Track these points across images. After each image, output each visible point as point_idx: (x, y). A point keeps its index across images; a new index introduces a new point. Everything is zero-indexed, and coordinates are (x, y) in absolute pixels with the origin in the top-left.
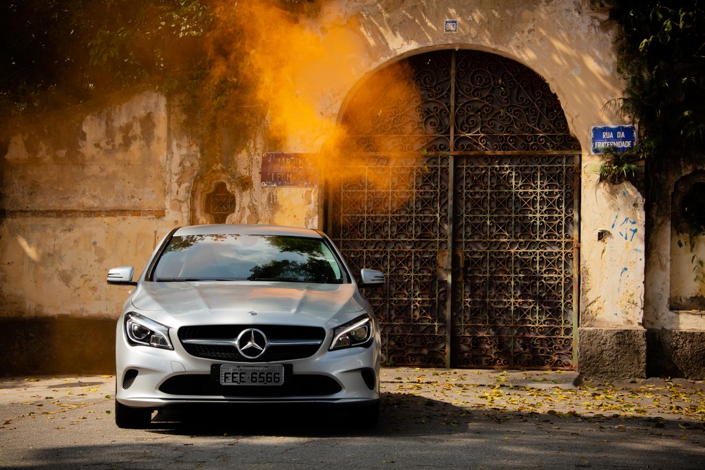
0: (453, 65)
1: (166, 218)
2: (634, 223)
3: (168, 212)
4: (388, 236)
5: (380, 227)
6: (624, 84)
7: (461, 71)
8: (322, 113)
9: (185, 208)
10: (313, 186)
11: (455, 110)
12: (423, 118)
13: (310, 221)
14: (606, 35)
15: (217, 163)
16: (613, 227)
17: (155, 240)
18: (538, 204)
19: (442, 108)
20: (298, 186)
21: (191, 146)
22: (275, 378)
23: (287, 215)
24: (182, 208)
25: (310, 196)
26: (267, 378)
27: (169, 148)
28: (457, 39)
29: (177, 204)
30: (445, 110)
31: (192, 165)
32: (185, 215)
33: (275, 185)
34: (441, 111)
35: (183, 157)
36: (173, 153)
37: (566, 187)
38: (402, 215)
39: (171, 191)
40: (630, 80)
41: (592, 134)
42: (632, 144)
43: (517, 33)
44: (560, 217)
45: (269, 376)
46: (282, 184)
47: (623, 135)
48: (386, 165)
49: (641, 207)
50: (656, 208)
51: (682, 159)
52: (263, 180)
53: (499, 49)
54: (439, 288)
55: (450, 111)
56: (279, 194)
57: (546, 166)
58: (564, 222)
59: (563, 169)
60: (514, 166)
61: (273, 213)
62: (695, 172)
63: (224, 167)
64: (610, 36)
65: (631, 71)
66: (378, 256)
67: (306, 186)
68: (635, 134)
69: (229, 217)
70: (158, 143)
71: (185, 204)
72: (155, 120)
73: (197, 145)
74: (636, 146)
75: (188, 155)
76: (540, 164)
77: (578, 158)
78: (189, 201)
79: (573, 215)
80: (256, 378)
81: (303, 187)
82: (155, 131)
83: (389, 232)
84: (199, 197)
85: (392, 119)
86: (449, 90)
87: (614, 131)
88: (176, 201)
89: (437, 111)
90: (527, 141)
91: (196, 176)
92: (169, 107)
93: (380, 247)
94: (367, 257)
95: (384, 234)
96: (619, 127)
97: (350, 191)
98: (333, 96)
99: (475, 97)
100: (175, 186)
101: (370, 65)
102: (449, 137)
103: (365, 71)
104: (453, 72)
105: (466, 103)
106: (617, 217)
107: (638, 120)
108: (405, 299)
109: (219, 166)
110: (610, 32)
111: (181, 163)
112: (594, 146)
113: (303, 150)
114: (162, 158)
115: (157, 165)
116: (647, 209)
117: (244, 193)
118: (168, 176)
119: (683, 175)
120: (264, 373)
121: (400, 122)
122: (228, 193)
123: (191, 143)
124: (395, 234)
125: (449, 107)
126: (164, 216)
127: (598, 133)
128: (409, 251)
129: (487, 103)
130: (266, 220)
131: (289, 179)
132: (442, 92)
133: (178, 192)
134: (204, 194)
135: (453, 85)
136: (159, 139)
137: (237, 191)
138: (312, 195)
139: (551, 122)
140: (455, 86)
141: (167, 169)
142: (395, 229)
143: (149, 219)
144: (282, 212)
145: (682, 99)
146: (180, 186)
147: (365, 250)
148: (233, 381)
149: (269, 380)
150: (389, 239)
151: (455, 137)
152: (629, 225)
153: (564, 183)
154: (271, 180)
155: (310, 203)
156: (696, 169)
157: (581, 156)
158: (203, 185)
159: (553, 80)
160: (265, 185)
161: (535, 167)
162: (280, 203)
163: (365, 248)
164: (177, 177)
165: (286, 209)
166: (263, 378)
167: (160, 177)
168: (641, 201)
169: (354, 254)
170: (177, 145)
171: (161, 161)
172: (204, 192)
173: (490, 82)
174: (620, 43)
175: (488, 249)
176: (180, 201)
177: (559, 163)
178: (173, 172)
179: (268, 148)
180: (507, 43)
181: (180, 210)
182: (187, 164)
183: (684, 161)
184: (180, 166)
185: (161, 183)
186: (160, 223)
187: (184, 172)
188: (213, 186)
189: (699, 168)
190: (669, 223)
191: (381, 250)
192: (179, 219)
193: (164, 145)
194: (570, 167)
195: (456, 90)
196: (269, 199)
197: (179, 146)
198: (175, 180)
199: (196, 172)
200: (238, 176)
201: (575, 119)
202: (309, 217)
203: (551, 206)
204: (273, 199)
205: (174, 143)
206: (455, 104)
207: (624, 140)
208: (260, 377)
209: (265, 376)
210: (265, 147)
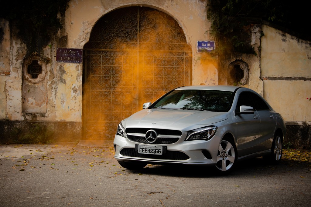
0: (138, 13)
1: (10, 76)
2: (214, 81)
3: (12, 73)
4: (111, 85)
5: (108, 81)
6: (210, 24)
7: (141, 16)
8: (83, 31)
9: (20, 71)
10: (80, 63)
11: (139, 32)
12: (126, 35)
13: (79, 78)
14: (203, 4)
15: (35, 52)
16: (206, 82)
17: (5, 85)
18: (174, 72)
19: (134, 31)
20: (73, 63)
21: (22, 43)
22: (159, 151)
23: (68, 75)
24: (19, 71)
25: (79, 67)
26: (156, 151)
27: (11, 44)
28: (142, 2)
29: (16, 70)
30: (135, 32)
31: (22, 52)
32: (20, 74)
33: (63, 62)
34: (133, 32)
35: (18, 48)
36: (13, 47)
37: (186, 65)
38: (117, 76)
39: (13, 64)
40: (212, 22)
41: (198, 44)
42: (213, 49)
43: (167, 1)
44: (183, 78)
45: (156, 150)
46: (66, 62)
47: (210, 45)
48: (110, 54)
49: (217, 75)
50: (222, 75)
51: (231, 55)
52: (57, 60)
53: (160, 7)
54: (133, 107)
55: (137, 32)
56: (64, 66)
57: (177, 56)
58: (184, 80)
59: (184, 58)
60: (164, 56)
61: (62, 74)
62: (236, 61)
63: (38, 54)
64: (205, 4)
65: (213, 19)
66: (107, 93)
67: (77, 63)
68: (214, 44)
69: (39, 75)
70: (6, 42)
71: (20, 69)
72: (4, 31)
73: (25, 43)
74: (215, 49)
75: (20, 48)
76: (175, 56)
77: (190, 53)
78: (22, 68)
79: (188, 77)
80: (151, 151)
81: (75, 63)
82: (4, 36)
83: (112, 83)
84: (25, 67)
85: (113, 35)
86: (137, 24)
87: (206, 43)
88: (15, 68)
89: (132, 32)
90: (169, 46)
91: (25, 57)
92: (11, 26)
93: (108, 90)
94: (102, 94)
95: (109, 84)
96: (208, 42)
97: (94, 65)
98: (88, 24)
99: (148, 27)
100: (15, 61)
101: (104, 12)
102: (137, 43)
103: (102, 14)
104: (138, 16)
105: (144, 29)
106: (207, 78)
107: (216, 39)
108: (119, 111)
109: (36, 53)
110: (204, 2)
111: (17, 51)
112: (198, 49)
113: (76, 47)
114: (8, 49)
115: (5, 52)
116: (219, 75)
117: (47, 65)
118: (11, 57)
119: (232, 61)
120: (154, 149)
121: (116, 36)
122: (39, 65)
123: (22, 42)
124: (114, 84)
125: (137, 31)
126: (10, 74)
127: (200, 44)
128: (120, 91)
129: (153, 30)
130: (59, 77)
131: (69, 60)
132: (134, 24)
133: (16, 64)
134: (27, 65)
135: (138, 21)
136: (6, 40)
137: (43, 64)
138: (80, 67)
139: (179, 38)
140: (140, 22)
141: (11, 54)
142: (114, 82)
143: (2, 75)
144: (66, 74)
145: (232, 31)
146: (17, 61)
147: (101, 91)
148: (143, 152)
149: (156, 152)
150: (112, 86)
151: (139, 44)
152: (212, 81)
153: (184, 64)
154: (61, 60)
155: (78, 70)
156: (237, 59)
157: (192, 53)
158: (27, 61)
159: (182, 21)
160: (58, 62)
161: (173, 57)
162: (65, 70)
163: (101, 90)
164: (16, 57)
165: (68, 73)
166: (154, 151)
167: (7, 57)
168: (217, 72)
169: (96, 92)
170: (15, 43)
171: (7, 50)
172: (27, 64)
173: (154, 20)
174: (208, 7)
175: (153, 90)
176: (17, 68)
177: (182, 55)
178: (14, 55)
179: (59, 46)
180: (163, 5)
181: (17, 72)
182: (20, 52)
183: (232, 56)
184: (17, 52)
185: (7, 60)
186: (8, 77)
187: (19, 55)
188: (31, 62)
189: (238, 59)
190: (227, 81)
191: (108, 91)
192: (17, 76)
193: (9, 43)
194: (187, 57)
195: (140, 23)
196: (60, 68)
197: (16, 43)
198: (15, 59)
199: (24, 56)
200: (44, 57)
201: (191, 38)
202: (78, 76)
203: (179, 73)
204: (62, 68)
205: (14, 42)
206: (139, 30)
207: (210, 47)
208: (153, 151)
209: (155, 150)
210: (58, 45)
